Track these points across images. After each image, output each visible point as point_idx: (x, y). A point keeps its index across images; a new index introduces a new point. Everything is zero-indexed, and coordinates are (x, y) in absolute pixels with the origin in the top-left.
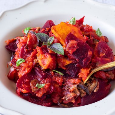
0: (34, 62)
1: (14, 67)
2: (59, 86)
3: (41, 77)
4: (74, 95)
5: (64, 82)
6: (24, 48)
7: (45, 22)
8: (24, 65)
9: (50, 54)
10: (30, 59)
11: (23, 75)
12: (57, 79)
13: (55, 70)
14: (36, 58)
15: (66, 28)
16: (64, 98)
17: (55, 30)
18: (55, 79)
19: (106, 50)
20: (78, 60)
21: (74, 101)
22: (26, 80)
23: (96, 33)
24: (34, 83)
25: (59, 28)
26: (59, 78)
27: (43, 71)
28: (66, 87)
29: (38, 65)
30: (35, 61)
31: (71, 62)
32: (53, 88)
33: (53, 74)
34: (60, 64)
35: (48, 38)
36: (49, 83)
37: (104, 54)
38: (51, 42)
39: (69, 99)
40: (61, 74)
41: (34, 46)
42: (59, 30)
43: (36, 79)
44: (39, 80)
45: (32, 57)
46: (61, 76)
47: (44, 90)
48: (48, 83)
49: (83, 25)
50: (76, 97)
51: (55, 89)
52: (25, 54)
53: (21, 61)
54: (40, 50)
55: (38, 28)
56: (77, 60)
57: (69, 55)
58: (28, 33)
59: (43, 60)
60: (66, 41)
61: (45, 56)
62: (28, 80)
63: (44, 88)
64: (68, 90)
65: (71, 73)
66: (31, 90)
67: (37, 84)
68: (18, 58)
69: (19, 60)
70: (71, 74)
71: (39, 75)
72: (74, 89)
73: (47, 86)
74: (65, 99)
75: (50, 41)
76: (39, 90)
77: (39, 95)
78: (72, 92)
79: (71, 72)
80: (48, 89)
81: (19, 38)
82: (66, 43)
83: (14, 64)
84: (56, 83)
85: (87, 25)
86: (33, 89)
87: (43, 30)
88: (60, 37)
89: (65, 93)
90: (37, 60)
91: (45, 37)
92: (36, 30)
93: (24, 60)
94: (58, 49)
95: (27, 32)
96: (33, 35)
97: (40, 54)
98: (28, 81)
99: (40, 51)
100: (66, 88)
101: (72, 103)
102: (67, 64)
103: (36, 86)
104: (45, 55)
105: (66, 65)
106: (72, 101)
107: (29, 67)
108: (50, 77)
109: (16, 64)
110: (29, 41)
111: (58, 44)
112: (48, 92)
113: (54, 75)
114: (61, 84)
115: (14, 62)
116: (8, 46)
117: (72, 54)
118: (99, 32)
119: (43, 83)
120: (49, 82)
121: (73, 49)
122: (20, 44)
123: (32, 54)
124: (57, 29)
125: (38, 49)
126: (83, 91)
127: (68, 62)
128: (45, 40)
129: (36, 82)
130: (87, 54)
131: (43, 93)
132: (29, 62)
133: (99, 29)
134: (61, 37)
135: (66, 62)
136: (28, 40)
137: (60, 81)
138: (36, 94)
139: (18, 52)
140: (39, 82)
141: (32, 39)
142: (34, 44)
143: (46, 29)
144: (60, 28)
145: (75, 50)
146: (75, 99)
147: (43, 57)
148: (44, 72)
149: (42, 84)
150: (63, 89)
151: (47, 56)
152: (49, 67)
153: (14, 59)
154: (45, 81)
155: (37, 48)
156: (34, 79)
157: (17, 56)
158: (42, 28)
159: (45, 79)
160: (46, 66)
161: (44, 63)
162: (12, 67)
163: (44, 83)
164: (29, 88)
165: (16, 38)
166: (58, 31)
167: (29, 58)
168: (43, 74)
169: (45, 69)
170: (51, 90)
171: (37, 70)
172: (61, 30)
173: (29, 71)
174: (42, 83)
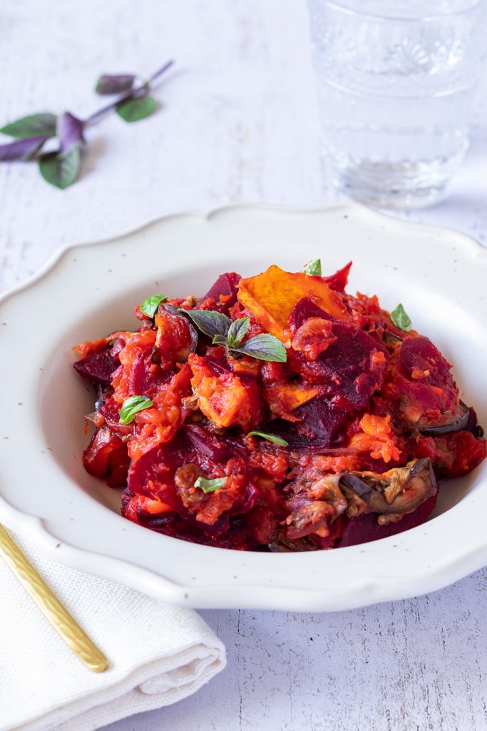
0: (184, 408)
1: (112, 430)
2: (274, 484)
3: (211, 454)
4: (327, 509)
5: (290, 467)
6: (146, 362)
7: (214, 279)
8: (149, 417)
9: (236, 374)
10: (170, 397)
11: (145, 451)
12: (265, 460)
13: (259, 431)
14: (191, 394)
15: (287, 288)
16: (289, 521)
17: (252, 294)
18: (260, 460)
19: (431, 363)
20: (338, 379)
21: (323, 533)
22: (162, 467)
23: (393, 320)
24: (189, 477)
25: (264, 286)
26: (273, 457)
27: (216, 435)
28: (298, 483)
29: (196, 419)
30: (187, 403)
31: (312, 393)
32: (253, 491)
33: (250, 446)
34: (275, 405)
35: (229, 325)
36: (240, 476)
37: (427, 373)
38: (240, 337)
39: (308, 524)
40: (277, 441)
41: (179, 354)
42: (266, 292)
43: (194, 462)
44: (205, 466)
45: (175, 391)
46: (282, 448)
47: (225, 499)
48: (236, 475)
49: (346, 295)
50: (334, 519)
51: (263, 494)
52: (150, 381)
53: (137, 403)
54: (203, 365)
55: (189, 298)
56: (333, 378)
57: (304, 365)
58: (156, 312)
59: (214, 395)
60: (292, 321)
61: (220, 383)
62: (166, 465)
63: (225, 493)
64: (302, 491)
65: (315, 433)
66: (178, 500)
67: (200, 479)
68: (124, 396)
69: (128, 402)
70: (316, 437)
71: (204, 448)
72: (326, 490)
73: (233, 485)
74: (293, 524)
75: (236, 332)
76: (206, 498)
77: (208, 517)
78: (320, 499)
79: (314, 429)
80: (236, 495)
81: (121, 337)
82: (293, 328)
83: (112, 417)
84: (263, 473)
85: (359, 294)
86: (188, 497)
87: (207, 302)
88: (269, 316)
89: (293, 503)
90: (192, 399)
91: (219, 321)
92: (184, 303)
93: (147, 400)
94: (264, 350)
95: (153, 309)
96: (174, 317)
97: (205, 378)
98: (168, 469)
99: (201, 368)
100: (297, 487)
101: (318, 536)
102: (301, 403)
103: (197, 484)
104: (222, 377)
105: (296, 405)
106: (318, 533)
107: (165, 423)
108: (242, 455)
109: (117, 418)
110: (163, 338)
111: (262, 337)
112: (237, 506)
113: (256, 447)
114: (280, 477)
115: (113, 411)
116: (83, 365)
117: (317, 361)
118: (400, 315)
119: (219, 477)
120: (240, 473)
121: (318, 344)
122: (128, 352)
123: (174, 380)
124: (257, 291)
125: (195, 362)
126: (356, 497)
127: (301, 396)
128: (220, 329)
129: (194, 472)
130: (369, 361)
131: (220, 508)
132: (167, 407)
133: (400, 306)
134: (272, 315)
135: (295, 396)
136: (159, 336)
137: (276, 467)
138: (196, 513)
139: (124, 377)
140: (206, 474)
141: (172, 331)
142: (180, 349)
143: (218, 300)
144: (269, 288)
145: (324, 347)
146: (328, 523)
147: (214, 385)
148: (219, 441)
149: (217, 480)
150: (286, 489)
151: (229, 380)
152: (238, 419)
153: (113, 402)
154: (226, 470)
155: (190, 360)
156: (187, 463)
157: (121, 391)
158: (205, 298)
159: (224, 463)
160: (226, 415)
161: (219, 406)
162: (105, 430)
163: (223, 475)
164: (171, 496)
165: (113, 337)
166: (260, 298)
167: (163, 396)
168: (217, 445)
169: (224, 428)
170: (247, 497)
171: (196, 435)
172: (270, 293)
173: (166, 438)
174: (216, 477)
